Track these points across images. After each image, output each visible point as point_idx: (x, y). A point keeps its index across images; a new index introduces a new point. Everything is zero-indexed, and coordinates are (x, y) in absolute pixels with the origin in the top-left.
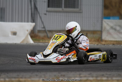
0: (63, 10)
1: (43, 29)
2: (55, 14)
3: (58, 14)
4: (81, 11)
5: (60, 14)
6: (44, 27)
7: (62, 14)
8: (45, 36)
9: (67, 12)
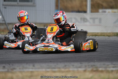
0: (18, 4)
1: (4, 22)
2: (11, 7)
3: (13, 7)
4: (35, 5)
5: (15, 7)
6: (4, 20)
7: (17, 7)
8: (5, 29)
9: (22, 6)
